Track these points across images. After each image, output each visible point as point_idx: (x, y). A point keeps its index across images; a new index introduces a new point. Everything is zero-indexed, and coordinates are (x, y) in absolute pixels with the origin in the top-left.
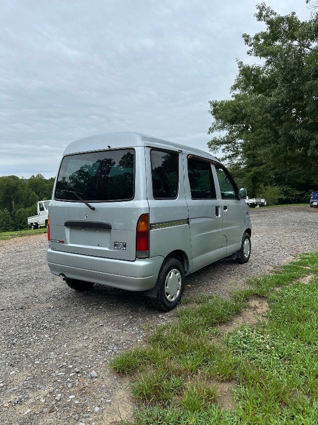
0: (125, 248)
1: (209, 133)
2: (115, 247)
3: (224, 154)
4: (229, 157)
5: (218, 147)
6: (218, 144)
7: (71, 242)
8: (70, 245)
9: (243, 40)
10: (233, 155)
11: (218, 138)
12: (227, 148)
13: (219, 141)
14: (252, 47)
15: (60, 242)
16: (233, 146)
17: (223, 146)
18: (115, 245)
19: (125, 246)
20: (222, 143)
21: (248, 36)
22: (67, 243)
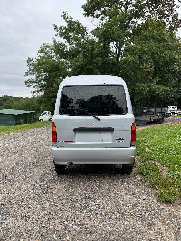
0: (123, 141)
1: (25, 75)
2: (117, 141)
3: (34, 89)
4: (38, 91)
5: (31, 84)
6: (31, 83)
7: (78, 142)
8: (77, 143)
9: (53, 27)
10: (40, 90)
11: (31, 79)
12: (36, 85)
13: (31, 81)
14: (58, 32)
15: (68, 142)
16: (40, 85)
17: (34, 85)
18: (117, 140)
19: (124, 140)
20: (34, 83)
21: (56, 26)
22: (75, 142)
